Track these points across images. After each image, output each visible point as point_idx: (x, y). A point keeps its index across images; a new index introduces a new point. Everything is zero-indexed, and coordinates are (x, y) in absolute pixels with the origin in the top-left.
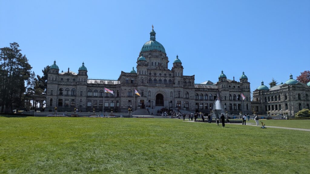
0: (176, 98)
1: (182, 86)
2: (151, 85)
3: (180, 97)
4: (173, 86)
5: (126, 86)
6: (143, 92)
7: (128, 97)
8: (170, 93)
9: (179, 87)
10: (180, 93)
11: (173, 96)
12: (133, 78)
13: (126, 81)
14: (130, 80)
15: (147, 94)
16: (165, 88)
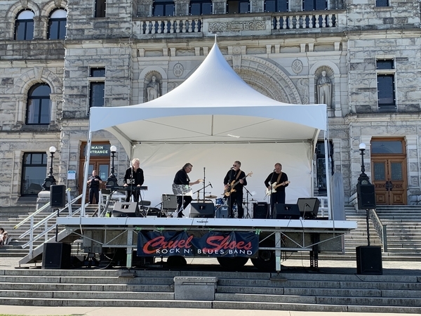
1: (410, 21)
2: (166, 31)
3: (394, 103)
4: (334, 25)
5: (11, 60)
6: (103, 83)
7: (20, 132)
8: (312, 81)
9: (389, 26)
10: (392, 76)
11: (337, 98)
12: (63, 8)
13: (12, 26)
14: (40, 18)
15: (132, 95)
16: (269, 47)
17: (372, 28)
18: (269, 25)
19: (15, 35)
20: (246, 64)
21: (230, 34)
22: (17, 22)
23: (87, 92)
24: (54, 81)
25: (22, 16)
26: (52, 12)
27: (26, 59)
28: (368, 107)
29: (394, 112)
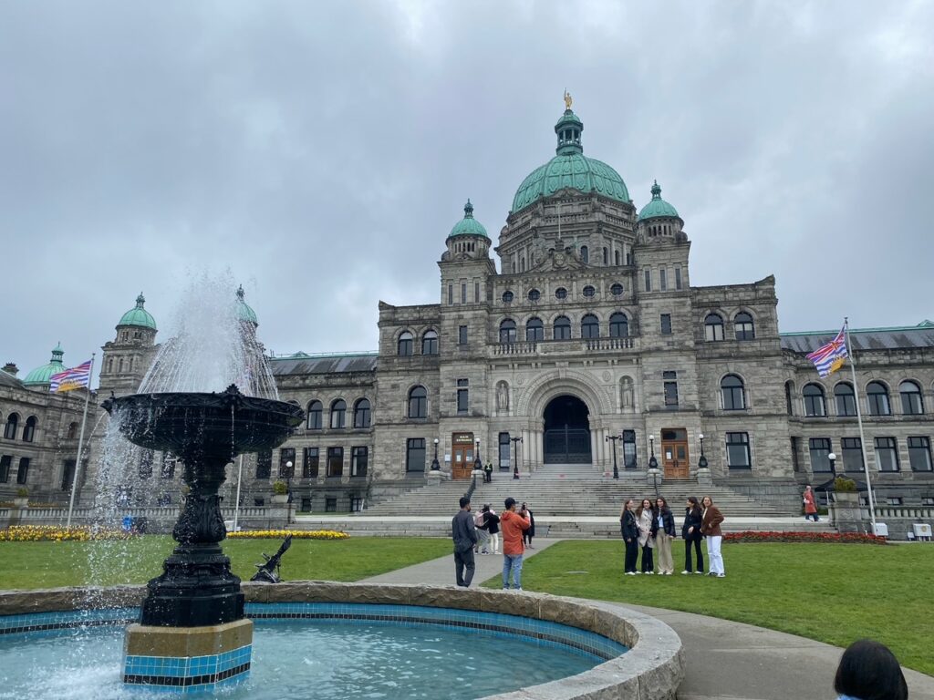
0: (656, 410)
1: (687, 343)
2: (510, 352)
3: (677, 404)
4: (632, 347)
5: (398, 371)
6: (466, 390)
7: (405, 424)
8: (618, 387)
9: (671, 347)
10: (675, 383)
11: (636, 400)
12: (432, 330)
13: (397, 345)
14: (417, 339)
15: (487, 398)
16: (585, 362)
17: (658, 350)
18: (584, 347)
19: (399, 352)
20: (569, 374)
21: (556, 354)
22: (400, 341)
23: (456, 397)
24: (429, 385)
25: (403, 337)
26: (424, 334)
27: (408, 371)
28: (658, 407)
29: (677, 411)
